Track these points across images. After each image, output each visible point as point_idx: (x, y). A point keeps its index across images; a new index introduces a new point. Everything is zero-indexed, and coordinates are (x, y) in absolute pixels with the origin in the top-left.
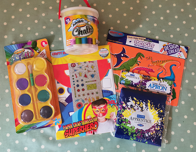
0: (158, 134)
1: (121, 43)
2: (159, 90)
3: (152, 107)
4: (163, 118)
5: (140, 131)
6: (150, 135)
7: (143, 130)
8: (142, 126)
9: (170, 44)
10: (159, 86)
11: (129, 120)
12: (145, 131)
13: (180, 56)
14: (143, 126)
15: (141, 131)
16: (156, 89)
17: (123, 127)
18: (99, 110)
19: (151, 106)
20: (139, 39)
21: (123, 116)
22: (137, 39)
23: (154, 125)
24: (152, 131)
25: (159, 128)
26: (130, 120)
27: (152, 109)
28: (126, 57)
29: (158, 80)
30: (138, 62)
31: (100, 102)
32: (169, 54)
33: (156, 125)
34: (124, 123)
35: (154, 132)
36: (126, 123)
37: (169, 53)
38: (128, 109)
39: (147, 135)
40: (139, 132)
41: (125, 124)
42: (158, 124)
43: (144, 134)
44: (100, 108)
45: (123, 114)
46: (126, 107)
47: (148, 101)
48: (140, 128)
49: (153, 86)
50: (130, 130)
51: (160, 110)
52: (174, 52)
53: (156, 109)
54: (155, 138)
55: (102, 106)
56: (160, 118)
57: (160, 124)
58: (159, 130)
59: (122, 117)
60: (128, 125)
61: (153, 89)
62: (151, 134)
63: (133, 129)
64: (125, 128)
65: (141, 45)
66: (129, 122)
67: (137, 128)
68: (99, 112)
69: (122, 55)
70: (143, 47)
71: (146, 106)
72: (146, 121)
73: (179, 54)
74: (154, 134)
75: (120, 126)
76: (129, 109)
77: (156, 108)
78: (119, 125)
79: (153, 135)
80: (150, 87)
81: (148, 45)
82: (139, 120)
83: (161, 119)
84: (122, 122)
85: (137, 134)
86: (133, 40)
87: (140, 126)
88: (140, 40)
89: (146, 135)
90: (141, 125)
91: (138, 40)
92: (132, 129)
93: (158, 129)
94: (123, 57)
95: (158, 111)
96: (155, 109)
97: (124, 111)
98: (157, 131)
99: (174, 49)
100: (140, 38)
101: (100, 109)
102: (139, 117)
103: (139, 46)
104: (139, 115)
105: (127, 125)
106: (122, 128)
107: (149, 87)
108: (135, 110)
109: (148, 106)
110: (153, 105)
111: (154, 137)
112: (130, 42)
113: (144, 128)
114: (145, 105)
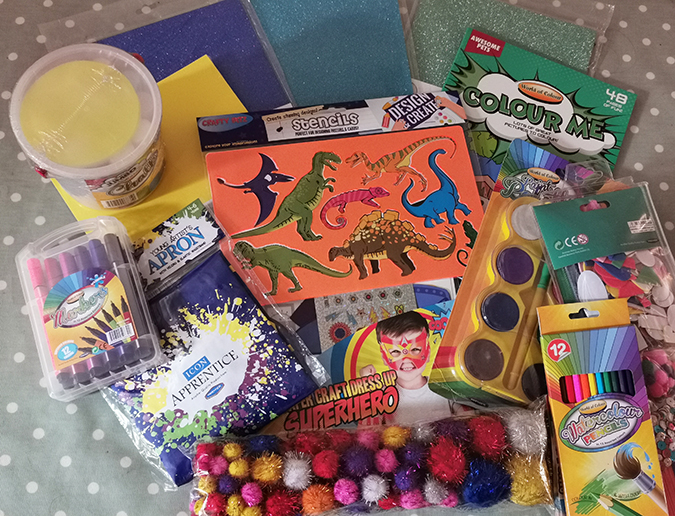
0: (280, 366)
1: (250, 142)
2: (185, 253)
3: (204, 316)
4: (256, 315)
5: (227, 407)
6: (262, 389)
7: (230, 397)
8: (220, 389)
9: (400, 98)
10: (175, 243)
11: (173, 409)
12: (240, 390)
13: (446, 121)
14: (222, 385)
15: (228, 404)
16: (175, 260)
17: (174, 441)
18: (400, 348)
19: (198, 316)
20: (304, 113)
21: (152, 415)
22: (297, 117)
23: (251, 352)
24: (257, 375)
25: (269, 349)
26: (176, 408)
27: (207, 322)
28: (284, 179)
29: (161, 233)
30: (325, 182)
31: (405, 322)
32: (412, 126)
33: (253, 349)
34: (169, 428)
35: (267, 371)
36: (171, 424)
37: (410, 123)
38: (147, 386)
39: (255, 398)
40: (226, 412)
41: (173, 430)
42: (257, 341)
43: (244, 401)
44: (404, 341)
45: (145, 409)
46: (139, 386)
47: (181, 311)
48: (220, 398)
49: (162, 260)
50: (198, 431)
51: (232, 302)
52: (425, 113)
53: (218, 312)
54: (281, 382)
55: (412, 336)
56: (249, 320)
57: (263, 338)
58: (275, 353)
59: (151, 421)
60: (184, 423)
61: (167, 266)
62: (261, 385)
63: (206, 421)
64: (183, 439)
65: (318, 129)
66: (179, 414)
67: (213, 408)
68: (402, 356)
69: (268, 178)
70: (325, 131)
71: (187, 327)
72: (218, 366)
73: (440, 114)
74: (271, 374)
75: (165, 448)
76: (150, 381)
77: (218, 309)
78: (161, 448)
79: (272, 382)
80: (154, 269)
81: (337, 121)
82: (198, 383)
83: (254, 321)
84: (160, 430)
85: (227, 420)
86: (286, 123)
87: (216, 393)
88: (307, 117)
89: (251, 401)
90: (215, 391)
91: (302, 116)
92: (202, 423)
93: (271, 352)
94: (272, 183)
95: (229, 311)
96: (216, 312)
97: (140, 400)
98: (271, 359)
99: (421, 106)
100: (305, 110)
101: (405, 345)
102: (192, 376)
103: (312, 133)
104: (188, 371)
105: (178, 426)
106: (174, 446)
107: (152, 273)
108: (167, 369)
109: (191, 326)
110: (203, 310)
111: (278, 383)
112: (279, 130)
113: (231, 388)
114: (183, 329)
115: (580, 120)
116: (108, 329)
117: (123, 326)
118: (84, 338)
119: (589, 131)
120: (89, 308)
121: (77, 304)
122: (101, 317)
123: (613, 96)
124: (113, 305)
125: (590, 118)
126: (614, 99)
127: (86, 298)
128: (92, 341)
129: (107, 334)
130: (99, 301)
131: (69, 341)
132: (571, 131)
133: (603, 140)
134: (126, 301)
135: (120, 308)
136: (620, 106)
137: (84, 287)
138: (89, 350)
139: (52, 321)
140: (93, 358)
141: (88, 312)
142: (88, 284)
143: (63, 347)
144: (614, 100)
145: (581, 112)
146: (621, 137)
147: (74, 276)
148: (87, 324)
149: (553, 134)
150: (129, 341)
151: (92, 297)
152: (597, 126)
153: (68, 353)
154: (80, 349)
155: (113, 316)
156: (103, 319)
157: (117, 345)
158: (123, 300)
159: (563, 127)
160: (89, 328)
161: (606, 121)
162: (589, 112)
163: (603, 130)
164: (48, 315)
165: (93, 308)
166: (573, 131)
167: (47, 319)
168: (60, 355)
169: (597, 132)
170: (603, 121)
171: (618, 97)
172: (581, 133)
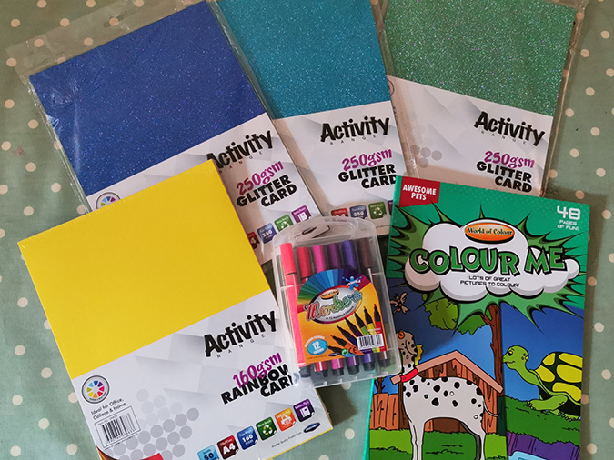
115: (536, 253)
116: (359, 334)
117: (374, 335)
118: (334, 338)
119: (549, 263)
120: (342, 309)
121: (331, 302)
122: (352, 319)
123: (564, 213)
124: (366, 311)
125: (546, 246)
126: (567, 215)
127: (341, 297)
128: (343, 343)
129: (358, 339)
130: (353, 303)
131: (320, 337)
132: (530, 269)
133: (566, 270)
134: (379, 310)
135: (372, 315)
136: (575, 224)
137: (339, 286)
138: (338, 351)
139: (305, 313)
140: (341, 360)
141: (341, 312)
142: (343, 284)
143: (314, 341)
144: (567, 218)
145: (536, 242)
146: (583, 260)
147: (330, 272)
148: (338, 324)
149: (513, 279)
150: (379, 351)
151: (345, 298)
152: (556, 254)
153: (318, 349)
154: (330, 348)
155: (365, 322)
156: (355, 323)
157: (366, 352)
158: (376, 308)
159: (521, 267)
160: (340, 329)
161: (564, 246)
162: (544, 240)
163: (564, 257)
164: (302, 305)
165: (346, 309)
166: (533, 267)
167: (300, 310)
168: (310, 350)
169: (557, 261)
170: (561, 246)
171: (571, 214)
172: (541, 267)
